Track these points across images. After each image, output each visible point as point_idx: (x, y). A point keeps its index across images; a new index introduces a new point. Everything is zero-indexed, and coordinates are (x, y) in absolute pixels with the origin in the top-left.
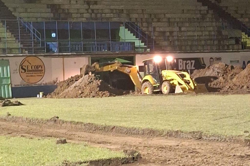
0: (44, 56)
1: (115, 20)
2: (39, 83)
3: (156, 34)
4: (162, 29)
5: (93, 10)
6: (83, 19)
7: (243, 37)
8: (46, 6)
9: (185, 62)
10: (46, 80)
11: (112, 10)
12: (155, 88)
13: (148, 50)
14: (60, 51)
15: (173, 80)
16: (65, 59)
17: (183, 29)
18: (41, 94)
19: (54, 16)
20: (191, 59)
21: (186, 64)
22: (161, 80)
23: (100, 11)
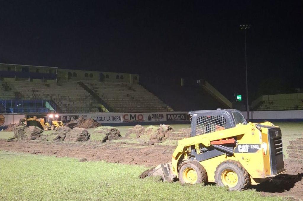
0: (5, 114)
1: (44, 99)
2: (2, 125)
3: (62, 105)
4: (65, 103)
5: (35, 95)
6: (29, 98)
7: (102, 107)
8: (13, 92)
9: (70, 117)
10: (6, 124)
11: (44, 94)
12: (49, 128)
13: (56, 112)
14: (14, 112)
15: (56, 124)
16: (15, 116)
17: (75, 103)
18: (2, 130)
19: (16, 97)
20: (73, 116)
21: (71, 118)
22: (52, 124)
23: (38, 95)
